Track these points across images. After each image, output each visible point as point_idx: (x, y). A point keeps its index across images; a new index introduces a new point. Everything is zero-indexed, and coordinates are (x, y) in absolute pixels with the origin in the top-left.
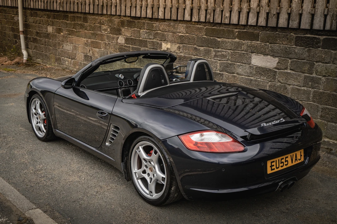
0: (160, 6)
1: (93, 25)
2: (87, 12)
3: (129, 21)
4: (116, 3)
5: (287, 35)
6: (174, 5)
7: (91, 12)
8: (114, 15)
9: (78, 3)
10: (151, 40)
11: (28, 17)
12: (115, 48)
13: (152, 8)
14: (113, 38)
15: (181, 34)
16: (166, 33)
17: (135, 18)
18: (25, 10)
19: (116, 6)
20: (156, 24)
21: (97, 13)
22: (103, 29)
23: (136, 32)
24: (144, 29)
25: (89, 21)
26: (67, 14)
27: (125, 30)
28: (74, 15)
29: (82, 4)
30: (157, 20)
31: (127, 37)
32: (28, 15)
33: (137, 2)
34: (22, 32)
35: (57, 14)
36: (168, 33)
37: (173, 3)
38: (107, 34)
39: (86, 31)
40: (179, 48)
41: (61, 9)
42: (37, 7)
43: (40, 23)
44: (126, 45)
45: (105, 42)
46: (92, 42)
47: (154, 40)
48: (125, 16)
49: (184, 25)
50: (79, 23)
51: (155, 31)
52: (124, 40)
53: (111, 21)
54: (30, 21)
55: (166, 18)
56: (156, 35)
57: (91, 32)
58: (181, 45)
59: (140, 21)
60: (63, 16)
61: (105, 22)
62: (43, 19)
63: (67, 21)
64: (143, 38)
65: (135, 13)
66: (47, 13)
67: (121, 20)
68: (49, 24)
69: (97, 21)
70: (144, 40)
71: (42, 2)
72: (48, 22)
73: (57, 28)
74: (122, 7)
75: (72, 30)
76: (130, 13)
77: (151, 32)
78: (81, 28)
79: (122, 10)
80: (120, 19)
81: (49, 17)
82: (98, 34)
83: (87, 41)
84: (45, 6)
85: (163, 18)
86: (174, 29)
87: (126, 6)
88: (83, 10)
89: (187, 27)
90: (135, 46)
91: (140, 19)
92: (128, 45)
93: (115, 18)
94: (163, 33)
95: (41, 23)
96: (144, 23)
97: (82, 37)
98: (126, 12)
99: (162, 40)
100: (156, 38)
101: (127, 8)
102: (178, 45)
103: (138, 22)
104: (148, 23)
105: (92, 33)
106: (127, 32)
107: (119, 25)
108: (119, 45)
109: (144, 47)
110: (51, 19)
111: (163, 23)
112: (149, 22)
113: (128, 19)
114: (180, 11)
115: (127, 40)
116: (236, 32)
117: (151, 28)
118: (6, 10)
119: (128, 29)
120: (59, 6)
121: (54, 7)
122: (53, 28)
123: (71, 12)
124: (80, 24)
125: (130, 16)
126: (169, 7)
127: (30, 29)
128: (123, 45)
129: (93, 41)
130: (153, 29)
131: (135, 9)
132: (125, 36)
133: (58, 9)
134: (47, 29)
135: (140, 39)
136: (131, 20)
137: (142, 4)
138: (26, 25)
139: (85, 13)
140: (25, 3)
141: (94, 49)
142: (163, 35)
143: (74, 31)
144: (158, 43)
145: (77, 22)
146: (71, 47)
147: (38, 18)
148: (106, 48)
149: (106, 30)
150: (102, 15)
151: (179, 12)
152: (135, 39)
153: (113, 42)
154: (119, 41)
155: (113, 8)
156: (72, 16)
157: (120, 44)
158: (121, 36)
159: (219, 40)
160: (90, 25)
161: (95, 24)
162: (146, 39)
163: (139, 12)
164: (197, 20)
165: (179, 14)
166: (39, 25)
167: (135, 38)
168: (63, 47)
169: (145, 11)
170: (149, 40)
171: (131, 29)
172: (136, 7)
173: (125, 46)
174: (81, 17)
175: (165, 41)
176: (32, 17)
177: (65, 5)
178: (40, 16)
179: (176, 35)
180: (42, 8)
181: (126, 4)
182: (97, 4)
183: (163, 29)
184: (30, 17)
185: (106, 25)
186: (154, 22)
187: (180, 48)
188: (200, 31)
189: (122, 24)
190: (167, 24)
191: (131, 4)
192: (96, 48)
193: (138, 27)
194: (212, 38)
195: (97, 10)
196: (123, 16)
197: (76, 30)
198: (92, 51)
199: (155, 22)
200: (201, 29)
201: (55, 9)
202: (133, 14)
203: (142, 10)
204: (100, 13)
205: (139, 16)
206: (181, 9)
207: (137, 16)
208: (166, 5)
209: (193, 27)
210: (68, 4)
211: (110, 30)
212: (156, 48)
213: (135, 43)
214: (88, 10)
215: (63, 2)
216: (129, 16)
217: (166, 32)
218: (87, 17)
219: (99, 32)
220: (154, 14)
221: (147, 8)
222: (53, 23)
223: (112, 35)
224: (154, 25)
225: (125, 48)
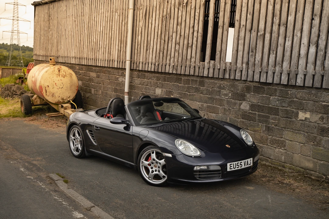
0: (299, 73)
1: (211, 89)
2: (205, 75)
3: (256, 87)
4: (242, 68)
6: (318, 72)
7: (210, 76)
8: (238, 80)
9: (195, 67)
10: (284, 108)
11: (134, 78)
12: (236, 115)
13: (289, 74)
14: (235, 104)
15: (325, 104)
16: (305, 101)
17: (266, 84)
18: (132, 71)
19: (241, 71)
20: (291, 91)
21: (217, 77)
22: (223, 94)
23: (264, 99)
24: (276, 96)
25: (206, 85)
26: (180, 77)
27: (251, 97)
28: (188, 78)
29: (199, 68)
30: (294, 87)
31: (253, 103)
32: (135, 76)
33: (269, 67)
34: (127, 93)
35: (169, 76)
36: (308, 101)
37: (317, 70)
38: (228, 99)
39: (201, 95)
40: (322, 118)
41: (174, 72)
42: (146, 69)
43: (147, 85)
44: (250, 111)
45: (224, 107)
46: (208, 107)
47: (288, 108)
48: (253, 81)
50: (194, 86)
51: (290, 99)
52: (248, 106)
53: (233, 86)
54: (136, 83)
55: (306, 85)
56: (291, 103)
57: (207, 96)
58: (325, 116)
59: (271, 87)
60: (175, 78)
61: (226, 87)
62: (152, 81)
63: (180, 84)
64: (274, 106)
65: (265, 79)
66: (157, 75)
67: (246, 86)
68: (157, 86)
69: (216, 85)
70: (275, 108)
71: (153, 65)
72: (157, 84)
73: (166, 91)
74: (249, 72)
75: (185, 93)
76: (259, 78)
77: (284, 99)
78: (195, 92)
79: (248, 75)
80: (245, 84)
81: (158, 79)
82: (216, 98)
83: (202, 105)
84: (156, 68)
85: (302, 85)
86: (316, 98)
87: (254, 72)
88: (201, 73)
90: (262, 114)
91: (270, 86)
92: (254, 112)
93: (239, 83)
94: (300, 101)
95: (149, 85)
96: (276, 90)
97: (197, 101)
98: (254, 78)
99: (298, 109)
100: (291, 106)
101: (255, 73)
102: (320, 115)
103: (267, 88)
104: (281, 90)
105: (209, 97)
106: (253, 98)
107: (244, 90)
108: (242, 111)
109: (274, 115)
110: (160, 81)
111: (301, 90)
112: (282, 88)
113: (257, 84)
114: (326, 78)
115: (252, 106)
117: (284, 96)
118: (111, 71)
119: (254, 95)
120: (172, 69)
121: (166, 69)
122: (162, 91)
123: (185, 75)
124: (195, 88)
125: (259, 82)
126: (311, 74)
127: (135, 91)
128: (247, 112)
129: (210, 106)
130: (288, 97)
131: (265, 75)
132: (250, 102)
133: (171, 72)
134: (155, 91)
135: (270, 106)
136: (259, 86)
137: (275, 70)
138: (131, 87)
139: (203, 77)
140: (133, 65)
141: (210, 114)
142: (301, 103)
143: (188, 94)
144: (293, 112)
145: (192, 86)
146: (182, 111)
147: (145, 80)
148: (224, 114)
149: (226, 95)
150: (223, 79)
151: (324, 79)
153: (235, 107)
154: (242, 107)
155: (238, 73)
156: (187, 79)
157: (243, 110)
158: (245, 102)
160: (207, 89)
161: (213, 88)
162: (277, 106)
163: (270, 77)
165: (324, 82)
166: (146, 87)
167: (263, 105)
168: (172, 110)
169: (279, 77)
170: (281, 108)
171: (258, 95)
172: (267, 73)
173: (250, 113)
174: (196, 81)
175: (302, 110)
176: (139, 79)
177: (179, 68)
178: (149, 78)
179: (318, 104)
180: (152, 70)
181: (254, 69)
182: (219, 68)
183: (301, 97)
184: (137, 78)
185: (227, 89)
186: (289, 89)
187: (324, 119)
189: (248, 89)
190: (306, 92)
191: (262, 69)
192: (213, 113)
193: (267, 93)
195: (218, 74)
196: (250, 81)
197: (189, 94)
198: (207, 116)
199: (291, 89)
201: (167, 71)
202: (263, 80)
203: (275, 76)
204: (220, 77)
205: (271, 82)
206: (327, 76)
207: (268, 82)
208: (307, 72)
210: (183, 67)
211: (231, 95)
212: (290, 116)
213: (262, 110)
214: (207, 73)
215: (177, 65)
216: (256, 82)
218: (204, 81)
219: (218, 97)
220: (291, 81)
221: (281, 74)
222: (162, 86)
223: (233, 101)
224: (289, 92)
225: (249, 114)
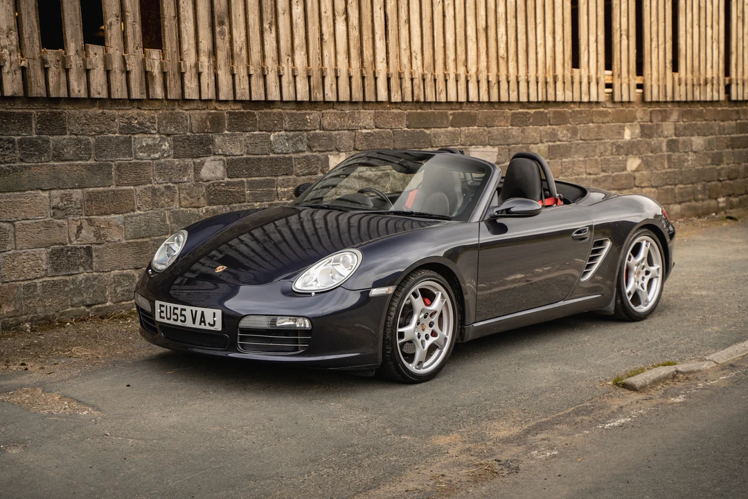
1: (92, 140)
3: (235, 114)
5: (504, 112)
7: (96, 96)
8: (185, 101)
10: (301, 155)
12: (192, 198)
13: (309, 78)
14: (184, 168)
15: (366, 131)
16: (336, 132)
17: (264, 104)
19: (199, 76)
20: (313, 115)
21: (125, 96)
22: (142, 147)
23: (258, 141)
24: (282, 131)
25: (72, 127)
27: (224, 141)
29: (46, 69)
30: (322, 104)
36: (341, 132)
38: (158, 158)
44: (228, 180)
45: (150, 185)
46: (92, 197)
47: (309, 153)
48: (224, 102)
49: (371, 111)
50: (17, 138)
51: (311, 132)
52: (222, 168)
53: (172, 119)
55: (341, 99)
56: (312, 141)
59: (269, 111)
61: (148, 124)
64: (281, 153)
67: (209, 114)
69: (114, 124)
70: (284, 159)
74: (220, 77)
76: (248, 92)
77: (299, 135)
78: (27, 157)
80: (205, 112)
82: (119, 164)
83: (67, 198)
85: (333, 98)
86: (353, 122)
88: (57, 88)
89: (376, 116)
90: (256, 178)
92: (238, 181)
93: (187, 110)
94: (328, 133)
96: (281, 116)
97: (39, 189)
98: (237, 91)
99: (327, 151)
100: (313, 147)
101: (237, 78)
103: (263, 114)
104: (292, 115)
105: (91, 165)
106: (233, 145)
107: (205, 128)
108: (207, 184)
111: (328, 111)
112: (294, 111)
113: (237, 108)
114: (369, 82)
115: (233, 167)
116: (451, 114)
117: (299, 127)
119: (232, 135)
124: (21, 142)
128: (221, 183)
129: (98, 192)
130: (306, 128)
131: (261, 81)
132: (223, 157)
135: (272, 155)
136: (243, 110)
137: (282, 70)
141: (103, 218)
142: (330, 138)
144: (319, 159)
145: (6, 137)
149: (150, 149)
150: (130, 101)
151: (366, 84)
152: (259, 159)
153: (186, 179)
154: (205, 173)
157: (208, 181)
158: (212, 157)
159: (427, 132)
160: (80, 141)
161: (101, 133)
162: (288, 154)
163: (274, 88)
164: (399, 100)
165: (366, 89)
167: (258, 156)
170: (297, 155)
171: (242, 135)
172: (264, 76)
173: (228, 184)
174: (25, 116)
179: (357, 134)
181: (233, 69)
185: (154, 132)
186: (305, 111)
188: (400, 119)
189: (216, 123)
190: (335, 113)
192: (111, 214)
193: (263, 126)
194: (418, 130)
199: (308, 111)
200: (399, 116)
202: (258, 94)
203: (284, 84)
204: (116, 95)
205: (277, 98)
209: (387, 113)
211: (170, 145)
212: (314, 170)
213: (257, 171)
214: (83, 87)
217: (335, 130)
218: (61, 113)
219: (125, 160)
220: (314, 92)
221: (295, 77)
223: (177, 162)
224: (308, 117)
225: (227, 188)
